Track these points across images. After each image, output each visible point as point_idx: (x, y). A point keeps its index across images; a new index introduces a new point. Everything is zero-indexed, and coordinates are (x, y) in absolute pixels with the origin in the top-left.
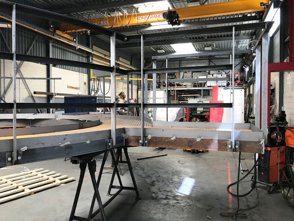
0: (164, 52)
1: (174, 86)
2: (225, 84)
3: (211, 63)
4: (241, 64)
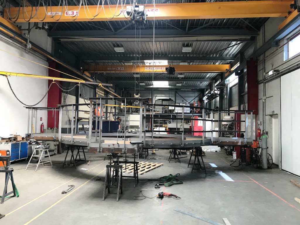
0: (145, 84)
1: (149, 111)
2: (189, 112)
3: (177, 94)
4: (199, 96)
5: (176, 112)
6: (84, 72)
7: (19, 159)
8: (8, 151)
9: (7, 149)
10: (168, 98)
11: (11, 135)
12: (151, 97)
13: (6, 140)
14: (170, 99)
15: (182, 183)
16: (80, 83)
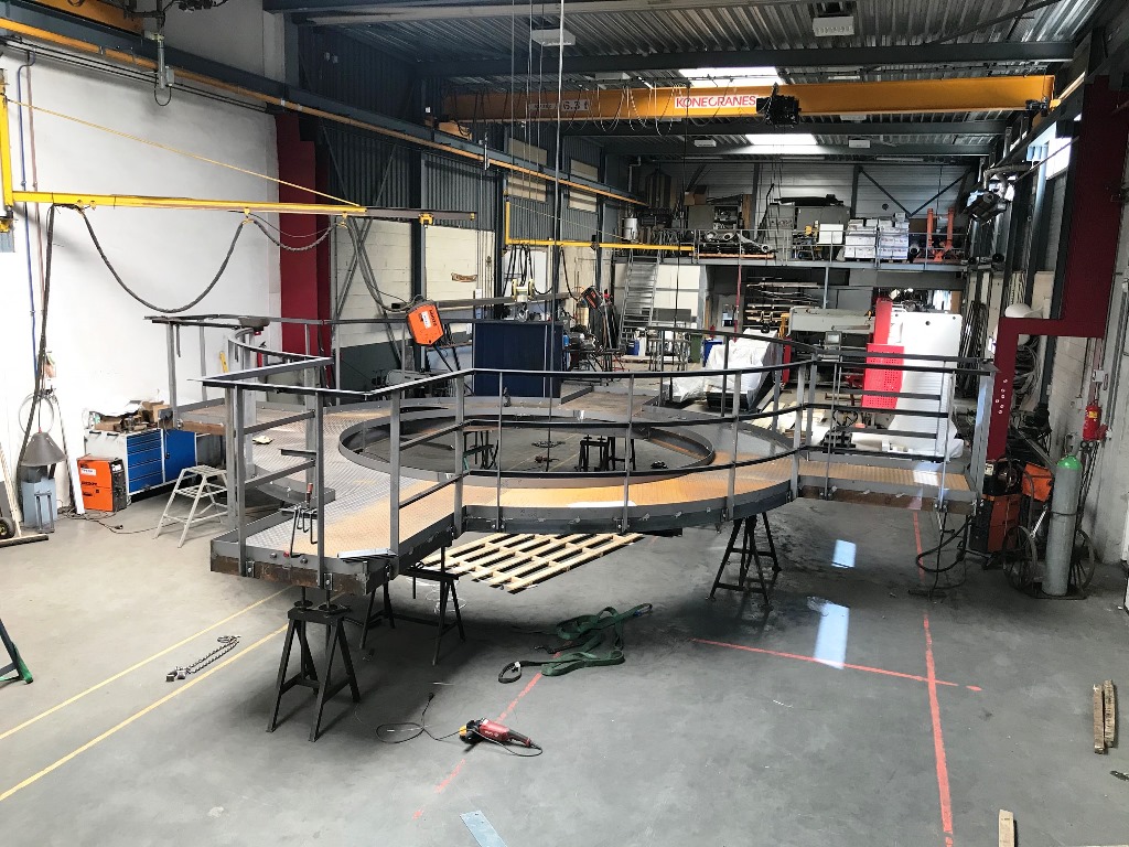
0: (714, 144)
1: (735, 250)
2: (904, 255)
3: (862, 176)
4: (959, 183)
5: (849, 253)
6: (436, 126)
7: (165, 483)
8: (119, 462)
9: (113, 456)
10: (821, 193)
11: (132, 402)
12: (749, 191)
13: (113, 423)
14: (830, 199)
15: (622, 661)
16: (345, 216)
